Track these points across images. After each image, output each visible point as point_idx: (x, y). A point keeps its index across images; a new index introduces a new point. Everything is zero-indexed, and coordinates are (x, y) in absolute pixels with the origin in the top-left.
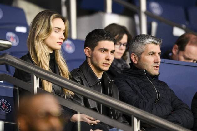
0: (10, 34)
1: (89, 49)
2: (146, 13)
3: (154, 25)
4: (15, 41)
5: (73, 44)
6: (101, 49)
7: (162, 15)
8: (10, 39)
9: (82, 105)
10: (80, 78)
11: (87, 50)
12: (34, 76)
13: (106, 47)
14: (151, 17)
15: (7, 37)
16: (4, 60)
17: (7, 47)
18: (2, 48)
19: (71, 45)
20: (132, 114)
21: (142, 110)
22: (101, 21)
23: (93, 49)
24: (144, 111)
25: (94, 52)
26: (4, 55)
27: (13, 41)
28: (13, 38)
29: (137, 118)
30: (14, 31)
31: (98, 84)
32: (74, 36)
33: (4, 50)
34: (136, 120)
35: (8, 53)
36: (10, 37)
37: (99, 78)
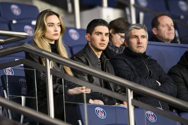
0: (27, 27)
1: (89, 34)
2: (134, 6)
3: (142, 15)
4: (31, 32)
5: (78, 33)
6: (96, 32)
7: (147, 7)
8: (28, 31)
9: (86, 80)
10: (86, 58)
11: (88, 36)
12: (47, 59)
13: (100, 31)
14: (139, 9)
15: (25, 29)
16: (23, 47)
17: (25, 37)
18: (21, 38)
19: (76, 34)
20: (126, 86)
21: (133, 83)
22: (100, 13)
23: (91, 34)
24: (135, 83)
25: (92, 36)
26: (23, 44)
27: (30, 32)
28: (30, 30)
29: (130, 89)
30: (30, 24)
31: (98, 64)
32: (78, 26)
33: (23, 40)
34: (129, 91)
35: (27, 42)
36: (28, 29)
37: (99, 58)
